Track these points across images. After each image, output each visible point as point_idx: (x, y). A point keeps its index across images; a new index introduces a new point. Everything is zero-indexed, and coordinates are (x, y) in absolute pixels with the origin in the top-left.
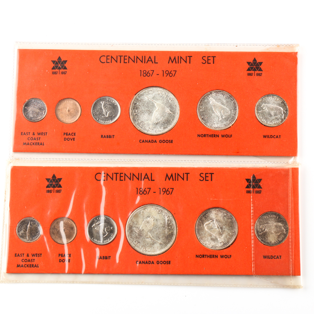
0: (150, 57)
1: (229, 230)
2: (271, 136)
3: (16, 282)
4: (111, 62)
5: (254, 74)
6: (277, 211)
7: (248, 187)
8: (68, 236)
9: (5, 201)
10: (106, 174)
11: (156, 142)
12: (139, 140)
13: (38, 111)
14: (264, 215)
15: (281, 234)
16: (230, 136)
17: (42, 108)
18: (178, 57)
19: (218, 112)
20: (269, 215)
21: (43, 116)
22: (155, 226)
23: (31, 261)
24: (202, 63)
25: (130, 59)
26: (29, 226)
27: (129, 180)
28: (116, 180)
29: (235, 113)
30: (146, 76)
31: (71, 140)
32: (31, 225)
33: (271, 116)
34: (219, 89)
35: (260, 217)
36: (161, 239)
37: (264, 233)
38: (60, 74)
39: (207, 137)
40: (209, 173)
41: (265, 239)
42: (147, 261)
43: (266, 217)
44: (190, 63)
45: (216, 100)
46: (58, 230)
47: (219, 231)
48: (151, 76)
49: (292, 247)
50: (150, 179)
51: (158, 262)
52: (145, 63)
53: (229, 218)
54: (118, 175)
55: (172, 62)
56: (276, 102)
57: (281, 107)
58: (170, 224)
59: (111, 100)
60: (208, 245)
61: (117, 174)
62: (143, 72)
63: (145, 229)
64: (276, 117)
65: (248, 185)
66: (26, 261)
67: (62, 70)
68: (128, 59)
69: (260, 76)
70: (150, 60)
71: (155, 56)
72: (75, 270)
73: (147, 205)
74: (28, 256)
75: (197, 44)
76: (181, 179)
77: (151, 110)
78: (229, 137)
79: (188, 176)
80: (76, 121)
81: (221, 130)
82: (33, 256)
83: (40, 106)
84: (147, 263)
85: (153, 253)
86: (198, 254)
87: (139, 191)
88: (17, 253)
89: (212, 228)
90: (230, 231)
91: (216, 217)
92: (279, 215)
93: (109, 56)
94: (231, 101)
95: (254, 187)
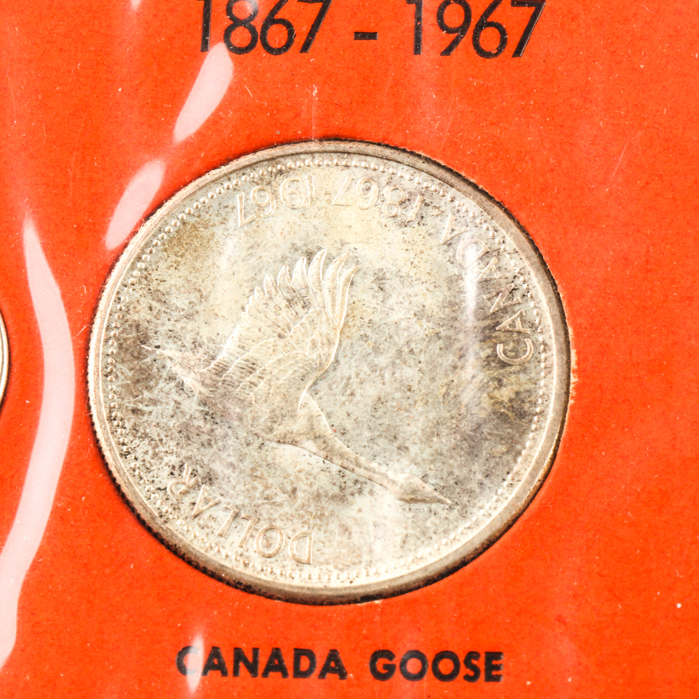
22: (364, 337)
36: (414, 450)
42: (276, 654)
51: (381, 662)
58: (505, 323)
63: (268, 363)
73: (289, 149)
84: (275, 664)
87: (220, 21)
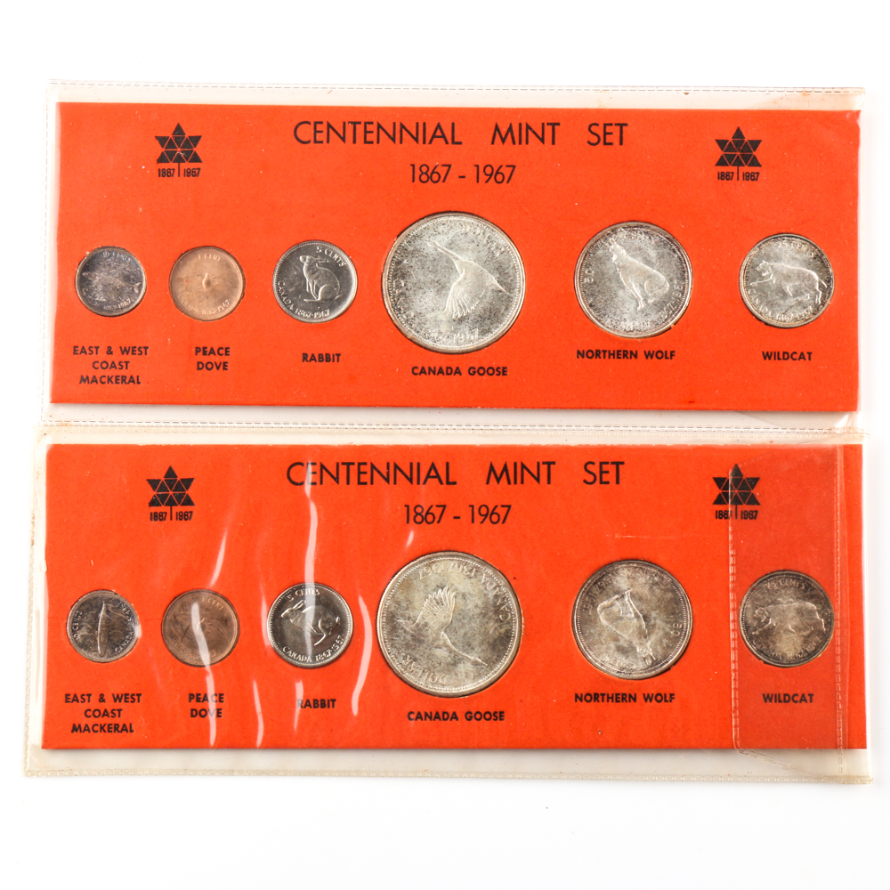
0: (439, 126)
1: (667, 622)
2: (784, 353)
3: (71, 773)
4: (328, 142)
5: (735, 176)
6: (800, 570)
7: (719, 501)
8: (215, 645)
9: (33, 544)
10: (318, 468)
11: (460, 374)
12: (410, 368)
13: (119, 283)
14: (765, 580)
15: (812, 632)
16: (669, 355)
17: (132, 277)
18: (520, 124)
19: (634, 286)
20: (779, 579)
21: (136, 300)
22: (460, 614)
23: (111, 714)
24: (589, 142)
25: (381, 131)
26: (102, 614)
27: (383, 481)
28: (348, 483)
29: (684, 288)
30: (430, 181)
31: (218, 368)
32: (107, 612)
33: (784, 295)
34: (635, 221)
35: (755, 585)
36: (476, 649)
37: (764, 630)
38: (182, 175)
39: (604, 357)
40: (610, 461)
41: (768, 646)
42: (437, 713)
43: (772, 587)
44: (553, 143)
45: (628, 251)
46: (185, 628)
47: (641, 626)
48: (444, 181)
49: (842, 670)
50: (444, 480)
51: (468, 715)
52: (424, 143)
53: (666, 591)
54: (354, 469)
55: (503, 140)
56: (798, 256)
57: (812, 269)
58: (502, 608)
59: (329, 252)
60: (609, 666)
61: (351, 466)
62: (421, 170)
63: (431, 623)
64: (800, 299)
65: (720, 495)
66: (97, 714)
67: (186, 165)
68: (375, 132)
69: (753, 180)
70: (439, 133)
71: (453, 124)
72: (237, 739)
73: (435, 554)
74: (104, 701)
75: (574, 88)
76: (533, 479)
77: (443, 280)
78: (666, 358)
79: (552, 472)
80: (231, 312)
81: (645, 337)
82: (115, 701)
83: (125, 269)
84: (437, 717)
85: (455, 691)
86: (582, 691)
87: (412, 514)
88: (72, 692)
89: (621, 618)
90: (669, 626)
91: (632, 586)
92: (808, 580)
93: (321, 123)
94: (672, 253)
95: (736, 502)
